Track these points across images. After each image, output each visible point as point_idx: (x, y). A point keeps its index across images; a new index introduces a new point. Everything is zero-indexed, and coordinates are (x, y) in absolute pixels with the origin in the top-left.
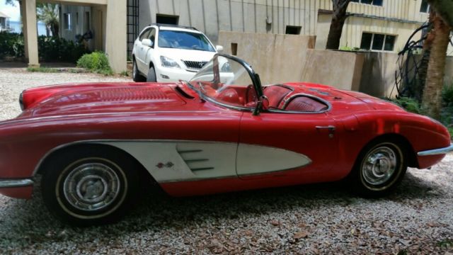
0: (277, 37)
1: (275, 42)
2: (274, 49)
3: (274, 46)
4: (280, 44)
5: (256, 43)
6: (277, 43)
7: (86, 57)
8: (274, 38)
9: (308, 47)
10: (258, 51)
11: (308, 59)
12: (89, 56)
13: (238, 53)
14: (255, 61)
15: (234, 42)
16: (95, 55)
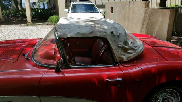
0: (130, 3)
1: (129, 5)
2: (129, 9)
3: (129, 7)
4: (132, 6)
5: (121, 6)
6: (130, 6)
8: (129, 3)
9: (145, 7)
10: (122, 10)
11: (145, 13)
12: (52, 17)
13: (113, 12)
14: (121, 16)
15: (112, 7)
16: (54, 17)
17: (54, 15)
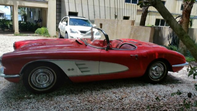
0: (119, 21)
1: (118, 23)
2: (118, 26)
4: (120, 24)
5: (110, 23)
7: (39, 29)
8: (117, 21)
9: (132, 25)
10: (111, 27)
11: (132, 30)
12: (40, 29)
13: (103, 27)
14: (110, 31)
15: (101, 23)
16: (43, 29)
17: (42, 27)
